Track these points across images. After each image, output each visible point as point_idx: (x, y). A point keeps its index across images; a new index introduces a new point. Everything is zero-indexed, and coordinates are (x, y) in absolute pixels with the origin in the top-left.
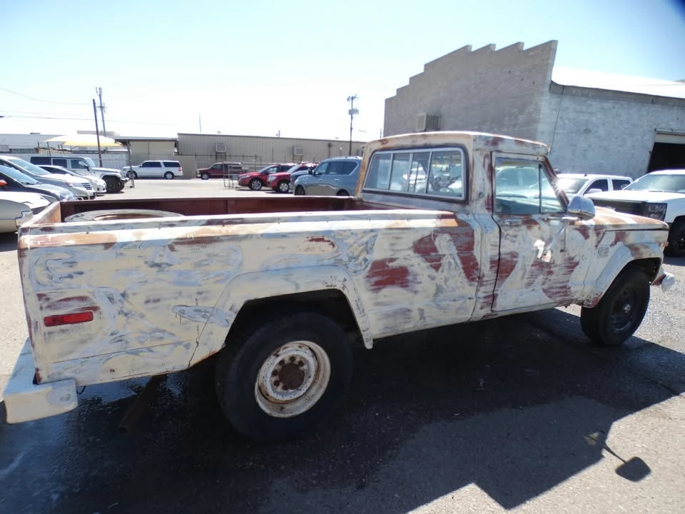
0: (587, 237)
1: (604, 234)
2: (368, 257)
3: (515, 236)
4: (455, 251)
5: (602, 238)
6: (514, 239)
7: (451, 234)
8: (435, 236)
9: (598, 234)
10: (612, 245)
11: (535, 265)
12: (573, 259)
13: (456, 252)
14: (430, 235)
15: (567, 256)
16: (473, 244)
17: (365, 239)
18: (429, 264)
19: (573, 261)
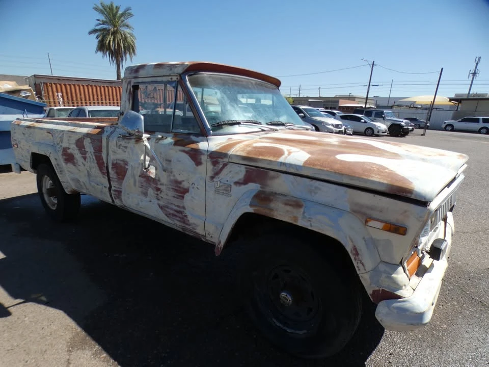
0: (198, 163)
1: (225, 165)
2: (62, 144)
3: (126, 147)
4: (92, 151)
5: (221, 170)
6: (125, 150)
7: (91, 139)
8: (84, 139)
9: (215, 163)
10: (237, 183)
11: (143, 177)
12: (180, 183)
13: (94, 151)
14: (81, 138)
15: (172, 178)
16: (102, 148)
17: (60, 135)
18: (81, 155)
19: (181, 186)
